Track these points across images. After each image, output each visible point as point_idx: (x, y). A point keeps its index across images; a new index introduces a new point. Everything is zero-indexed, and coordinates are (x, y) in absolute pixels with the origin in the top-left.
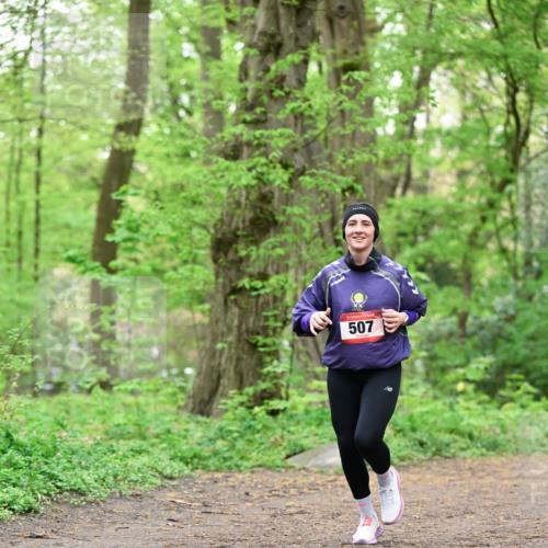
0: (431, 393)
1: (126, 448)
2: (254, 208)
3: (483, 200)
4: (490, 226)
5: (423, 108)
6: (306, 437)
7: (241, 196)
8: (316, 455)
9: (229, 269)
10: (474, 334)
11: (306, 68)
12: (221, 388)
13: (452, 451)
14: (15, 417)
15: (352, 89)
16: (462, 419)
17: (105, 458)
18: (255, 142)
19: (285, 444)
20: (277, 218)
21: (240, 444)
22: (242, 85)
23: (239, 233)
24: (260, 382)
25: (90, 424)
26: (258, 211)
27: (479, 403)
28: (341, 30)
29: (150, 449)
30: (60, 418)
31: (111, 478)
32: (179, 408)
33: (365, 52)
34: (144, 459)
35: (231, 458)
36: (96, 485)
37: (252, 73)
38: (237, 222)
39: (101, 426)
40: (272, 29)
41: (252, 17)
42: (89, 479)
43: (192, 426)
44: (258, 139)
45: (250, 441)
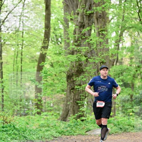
0: (123, 115)
1: (44, 129)
2: (77, 67)
3: (137, 65)
4: (139, 72)
5: (121, 42)
6: (91, 127)
7: (74, 64)
8: (94, 132)
9: (71, 83)
10: (135, 100)
11: (91, 31)
12: (69, 114)
13: (129, 130)
14: (16, 121)
15: (103, 37)
16: (131, 122)
17: (39, 132)
18: (78, 50)
19: (85, 129)
20: (83, 70)
21: (74, 129)
22: (74, 35)
23: (73, 74)
24: (79, 113)
25: (35, 123)
26: (78, 68)
27: (136, 118)
28: (100, 22)
29: (51, 130)
30: (27, 122)
31: (40, 137)
32: (58, 119)
33: (106, 27)
34: (49, 132)
35: (71, 132)
36: (36, 139)
37: (77, 32)
38: (73, 71)
39: (38, 124)
40: (82, 21)
41: (77, 18)
42: (35, 138)
43: (61, 124)
44: (78, 49)
45: (76, 128)
